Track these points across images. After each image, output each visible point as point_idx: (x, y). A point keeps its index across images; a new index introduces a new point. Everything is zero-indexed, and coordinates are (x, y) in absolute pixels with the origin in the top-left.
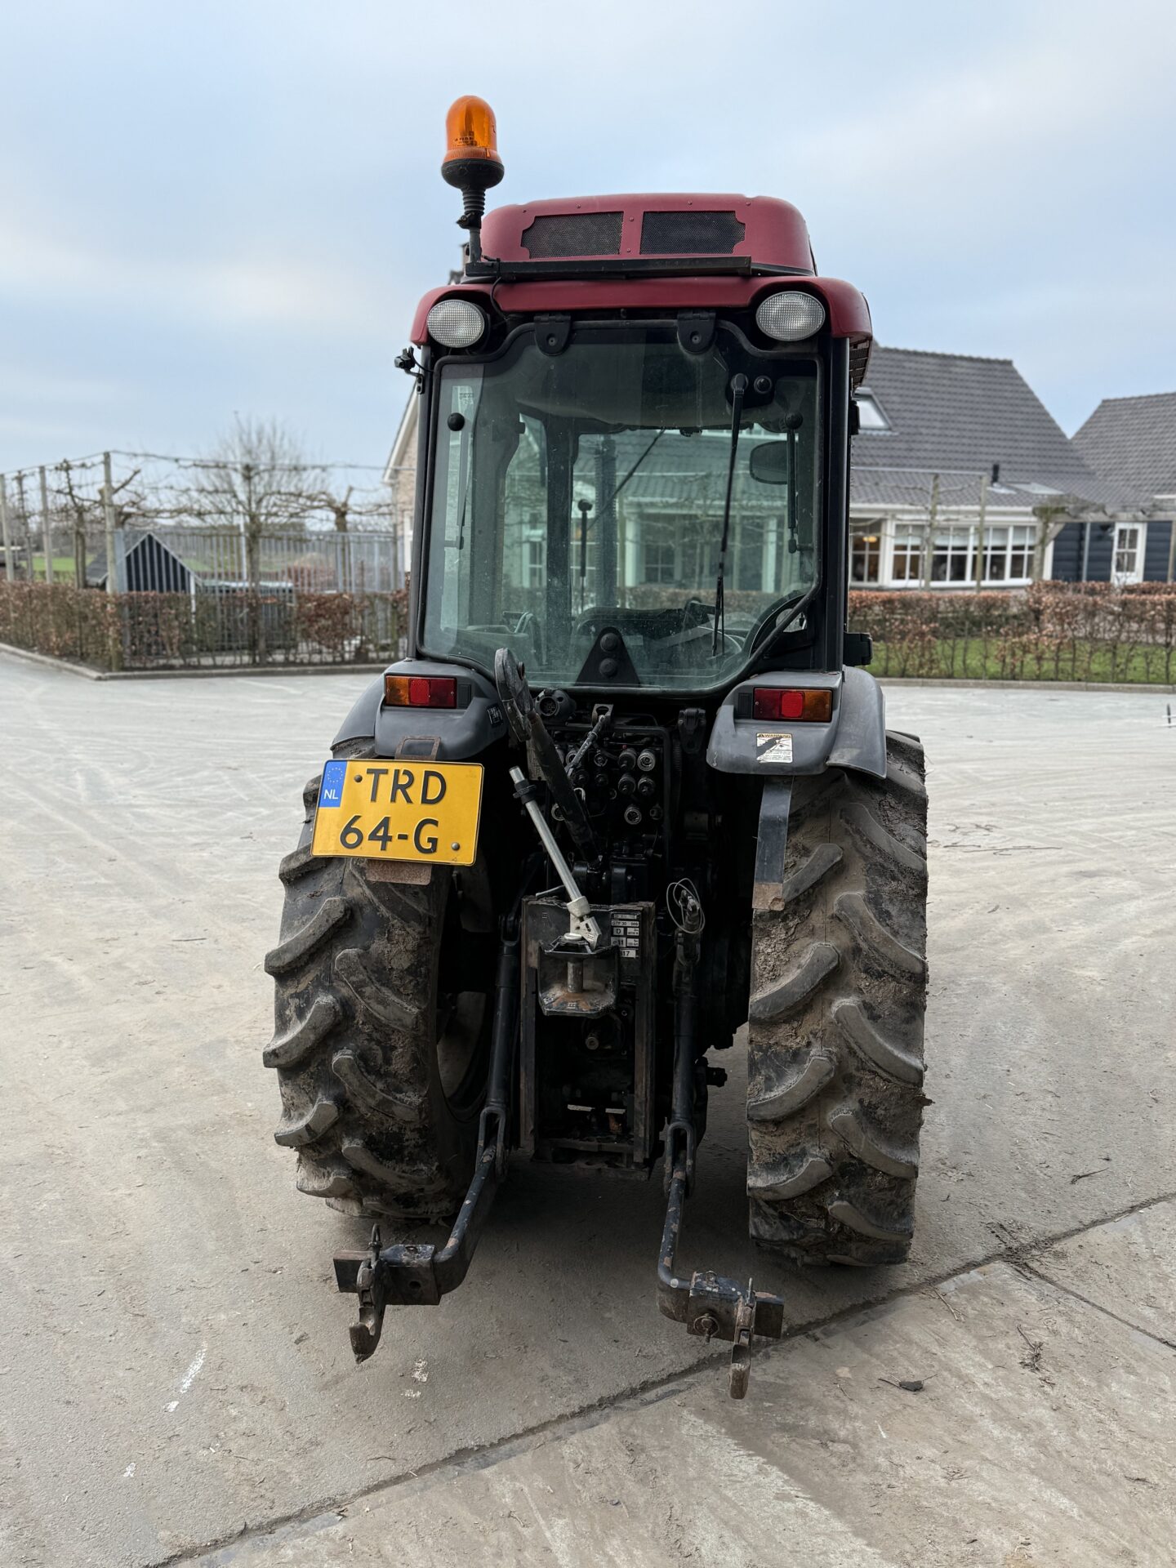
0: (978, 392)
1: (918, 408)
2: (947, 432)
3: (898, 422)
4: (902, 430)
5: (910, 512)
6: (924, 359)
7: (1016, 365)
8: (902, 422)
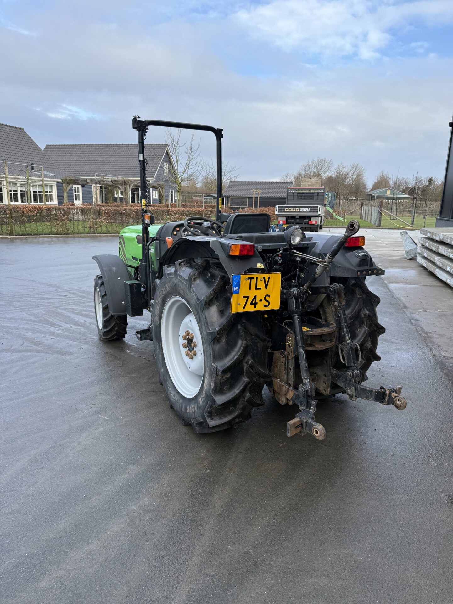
0: (15, 138)
2: (10, 151)
5: (20, 179)
7: (25, 130)
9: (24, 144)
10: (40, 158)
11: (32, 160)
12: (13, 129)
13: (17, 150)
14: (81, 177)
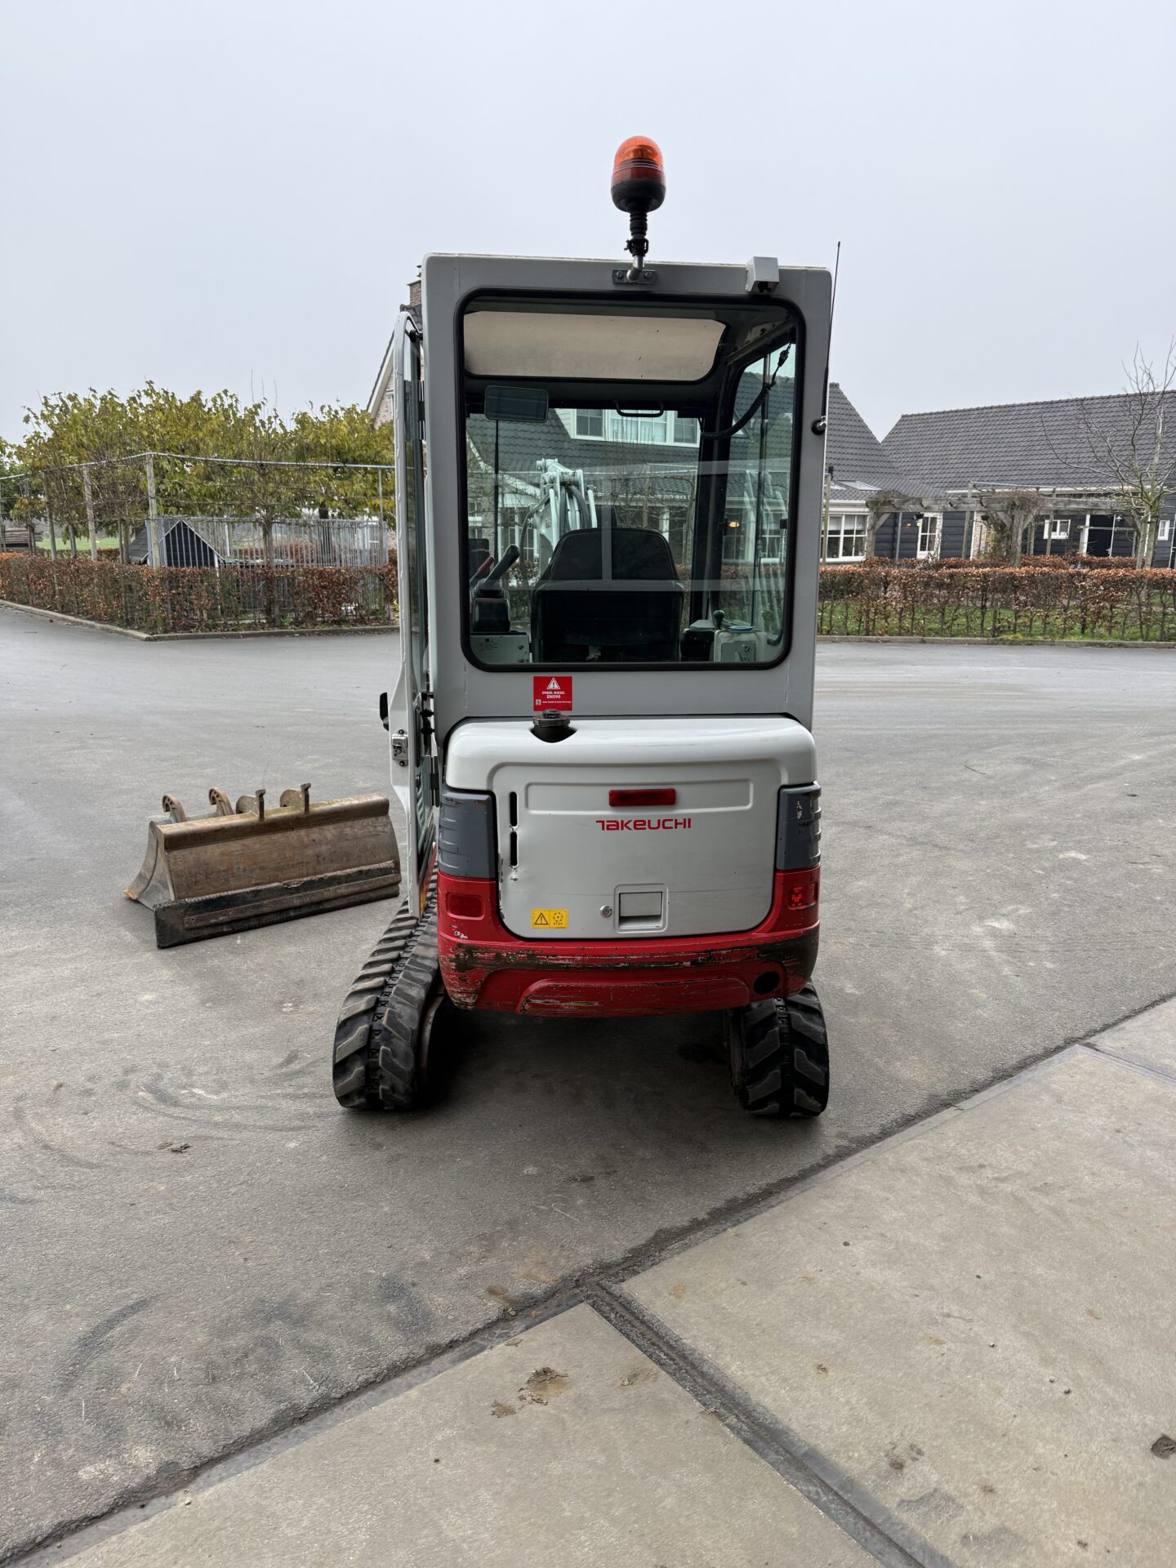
7: (841, 388)
14: (950, 492)
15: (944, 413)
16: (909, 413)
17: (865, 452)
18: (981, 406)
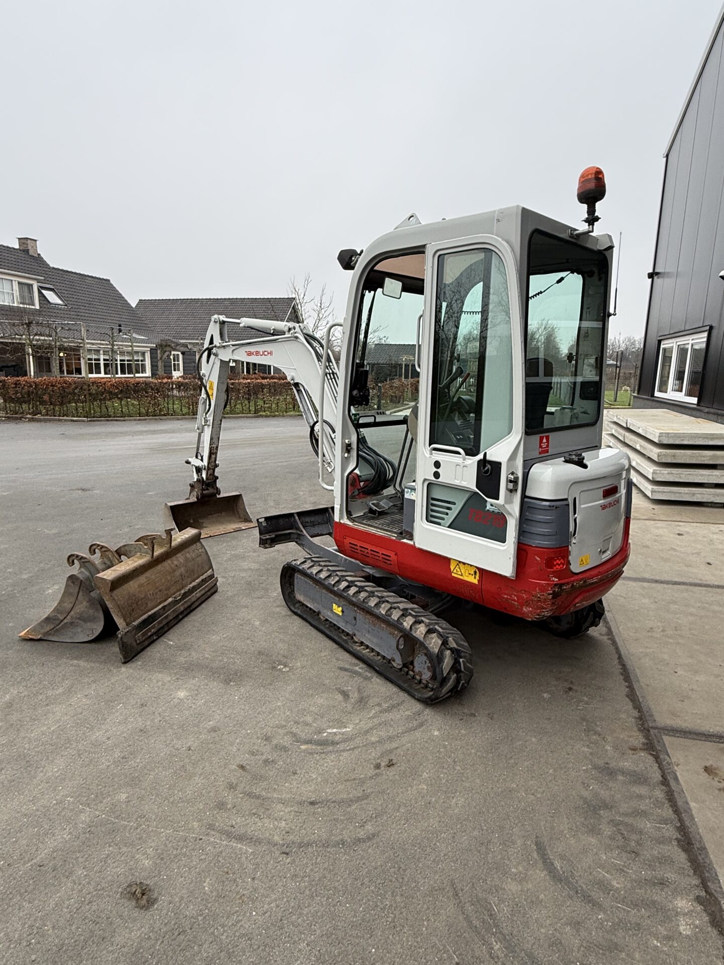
0: (99, 292)
1: (76, 297)
2: (91, 309)
3: (69, 302)
4: (72, 306)
5: (103, 344)
6: (72, 275)
7: (111, 282)
8: (71, 303)
9: (111, 300)
10: (129, 318)
11: (119, 319)
12: (97, 280)
13: (100, 307)
14: (182, 341)
15: (162, 300)
16: (144, 299)
17: (132, 318)
18: (182, 298)
